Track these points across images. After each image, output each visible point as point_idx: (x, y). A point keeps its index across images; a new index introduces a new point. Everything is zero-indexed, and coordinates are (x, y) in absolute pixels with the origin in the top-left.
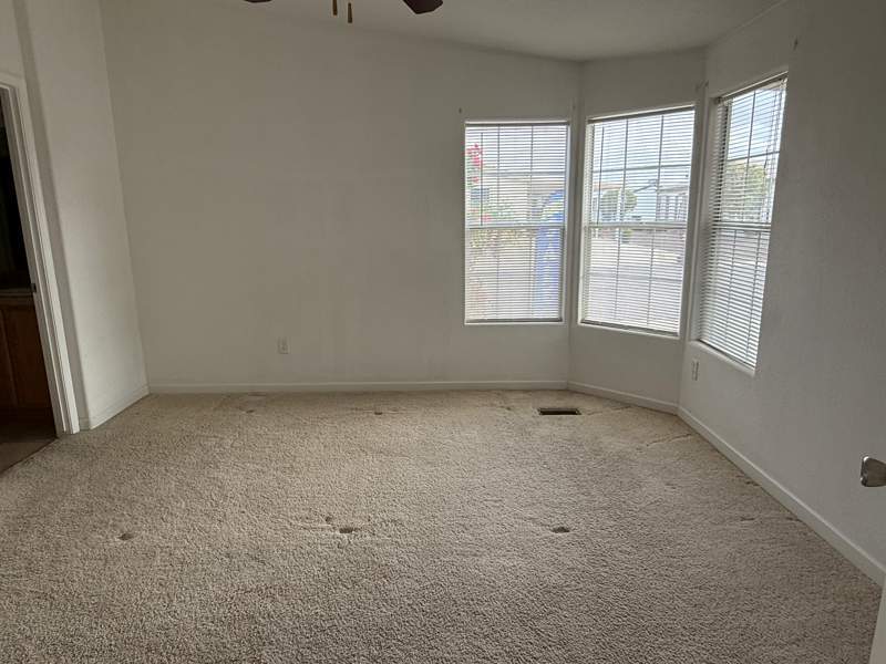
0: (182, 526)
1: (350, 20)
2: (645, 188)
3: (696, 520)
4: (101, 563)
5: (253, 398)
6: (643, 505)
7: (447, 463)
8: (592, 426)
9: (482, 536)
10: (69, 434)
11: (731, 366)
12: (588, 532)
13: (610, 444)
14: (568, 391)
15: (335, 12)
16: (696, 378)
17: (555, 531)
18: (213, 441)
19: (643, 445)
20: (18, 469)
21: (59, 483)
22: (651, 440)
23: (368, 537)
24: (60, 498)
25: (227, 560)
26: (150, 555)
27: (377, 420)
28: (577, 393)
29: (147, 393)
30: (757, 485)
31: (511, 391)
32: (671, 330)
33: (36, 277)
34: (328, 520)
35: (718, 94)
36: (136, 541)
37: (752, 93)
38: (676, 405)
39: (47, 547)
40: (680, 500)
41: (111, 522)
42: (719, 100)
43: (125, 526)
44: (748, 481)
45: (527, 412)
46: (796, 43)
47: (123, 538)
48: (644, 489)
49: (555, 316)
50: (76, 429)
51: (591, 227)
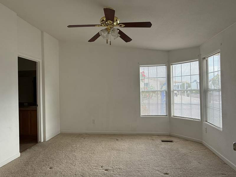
0: (64, 166)
1: (110, 44)
2: (193, 82)
3: (207, 174)
4: (44, 174)
5: (86, 135)
6: (191, 168)
7: (135, 154)
8: (176, 145)
9: (143, 174)
10: (40, 142)
11: (216, 128)
12: (174, 175)
13: (182, 151)
14: (170, 136)
15: (107, 43)
16: (206, 132)
17: (164, 174)
18: (75, 145)
19: (192, 151)
20: (28, 150)
21: (37, 154)
22: (194, 150)
23: (112, 172)
24: (37, 157)
25: (75, 176)
26: (56, 173)
27: (117, 142)
28: (172, 136)
29: (60, 133)
30: (227, 165)
31: (154, 135)
32: (198, 118)
33: (38, 103)
34: (102, 167)
35: (204, 57)
36: (53, 169)
37: (213, 56)
38: (201, 140)
39: (32, 170)
40: (202, 167)
41: (48, 164)
42: (204, 58)
43: (51, 165)
44: (225, 163)
45: (158, 141)
46: (221, 44)
47: (50, 168)
48: (191, 164)
49: (165, 115)
50: (42, 141)
51: (174, 91)
